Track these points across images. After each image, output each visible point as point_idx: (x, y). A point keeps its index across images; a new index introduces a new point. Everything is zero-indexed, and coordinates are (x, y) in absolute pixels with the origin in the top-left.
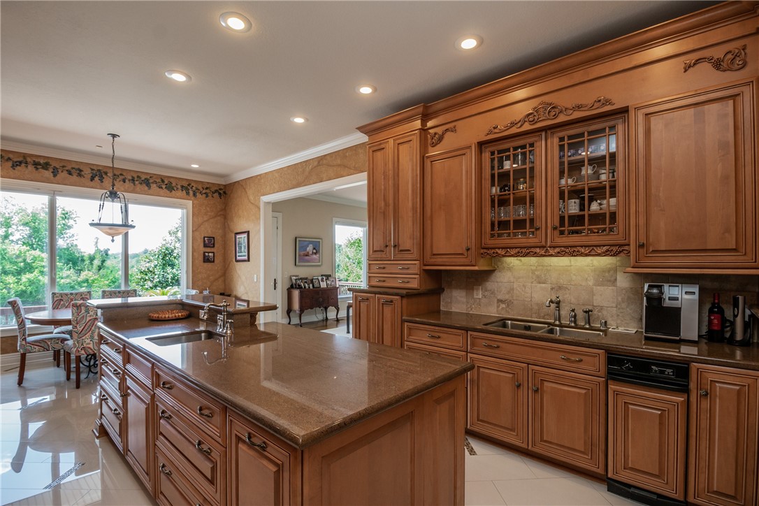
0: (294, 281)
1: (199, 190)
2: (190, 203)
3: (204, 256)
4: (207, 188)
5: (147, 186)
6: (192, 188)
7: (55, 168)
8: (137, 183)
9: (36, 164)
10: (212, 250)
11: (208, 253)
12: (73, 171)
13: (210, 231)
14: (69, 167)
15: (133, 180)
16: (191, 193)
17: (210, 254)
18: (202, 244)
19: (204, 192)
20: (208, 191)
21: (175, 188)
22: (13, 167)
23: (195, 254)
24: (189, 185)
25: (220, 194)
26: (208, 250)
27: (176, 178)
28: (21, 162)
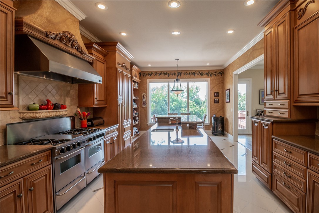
0: (258, 112)
1: (212, 73)
2: (209, 79)
3: (215, 101)
4: (216, 72)
5: (194, 75)
6: (210, 73)
7: (169, 74)
8: (191, 74)
9: (164, 73)
10: (218, 98)
11: (216, 99)
12: (173, 74)
13: (217, 90)
14: (172, 73)
15: (190, 74)
16: (209, 75)
17: (217, 100)
18: (214, 96)
19: (214, 74)
20: (216, 73)
21: (204, 74)
22: (159, 75)
23: (211, 100)
24: (208, 72)
25: (221, 74)
26: (216, 98)
27: (204, 70)
28: (161, 74)
